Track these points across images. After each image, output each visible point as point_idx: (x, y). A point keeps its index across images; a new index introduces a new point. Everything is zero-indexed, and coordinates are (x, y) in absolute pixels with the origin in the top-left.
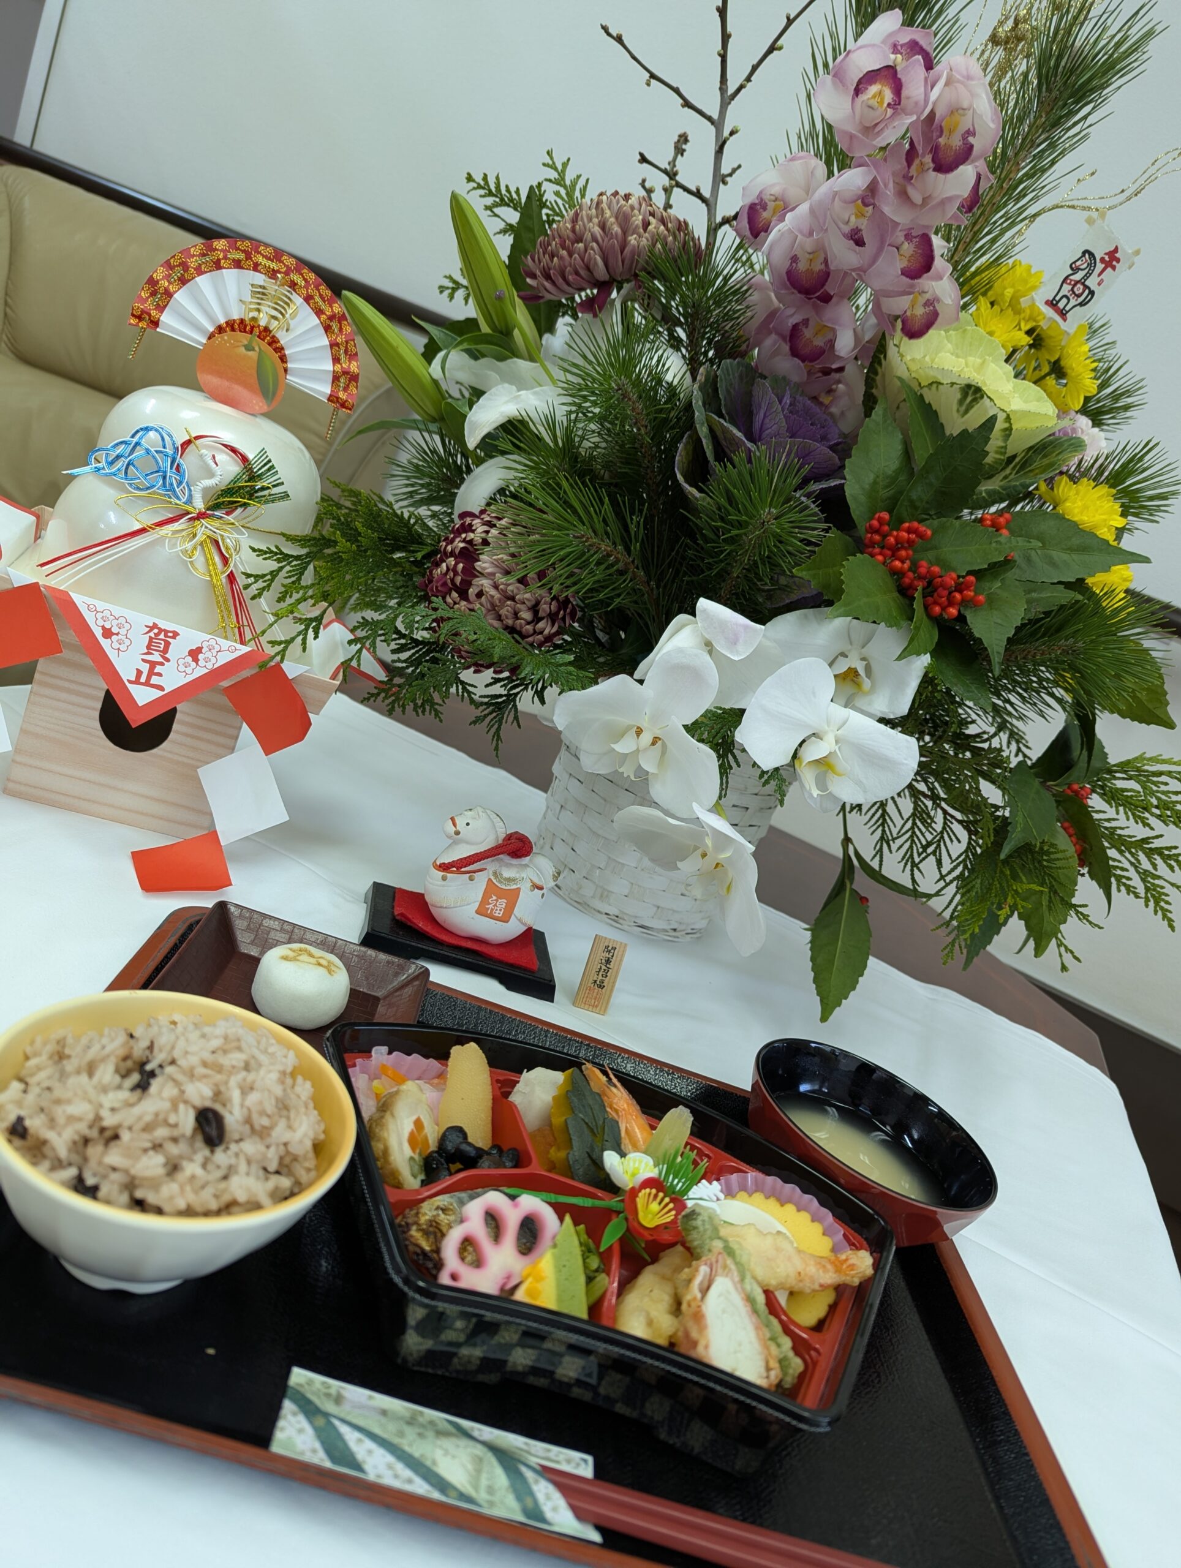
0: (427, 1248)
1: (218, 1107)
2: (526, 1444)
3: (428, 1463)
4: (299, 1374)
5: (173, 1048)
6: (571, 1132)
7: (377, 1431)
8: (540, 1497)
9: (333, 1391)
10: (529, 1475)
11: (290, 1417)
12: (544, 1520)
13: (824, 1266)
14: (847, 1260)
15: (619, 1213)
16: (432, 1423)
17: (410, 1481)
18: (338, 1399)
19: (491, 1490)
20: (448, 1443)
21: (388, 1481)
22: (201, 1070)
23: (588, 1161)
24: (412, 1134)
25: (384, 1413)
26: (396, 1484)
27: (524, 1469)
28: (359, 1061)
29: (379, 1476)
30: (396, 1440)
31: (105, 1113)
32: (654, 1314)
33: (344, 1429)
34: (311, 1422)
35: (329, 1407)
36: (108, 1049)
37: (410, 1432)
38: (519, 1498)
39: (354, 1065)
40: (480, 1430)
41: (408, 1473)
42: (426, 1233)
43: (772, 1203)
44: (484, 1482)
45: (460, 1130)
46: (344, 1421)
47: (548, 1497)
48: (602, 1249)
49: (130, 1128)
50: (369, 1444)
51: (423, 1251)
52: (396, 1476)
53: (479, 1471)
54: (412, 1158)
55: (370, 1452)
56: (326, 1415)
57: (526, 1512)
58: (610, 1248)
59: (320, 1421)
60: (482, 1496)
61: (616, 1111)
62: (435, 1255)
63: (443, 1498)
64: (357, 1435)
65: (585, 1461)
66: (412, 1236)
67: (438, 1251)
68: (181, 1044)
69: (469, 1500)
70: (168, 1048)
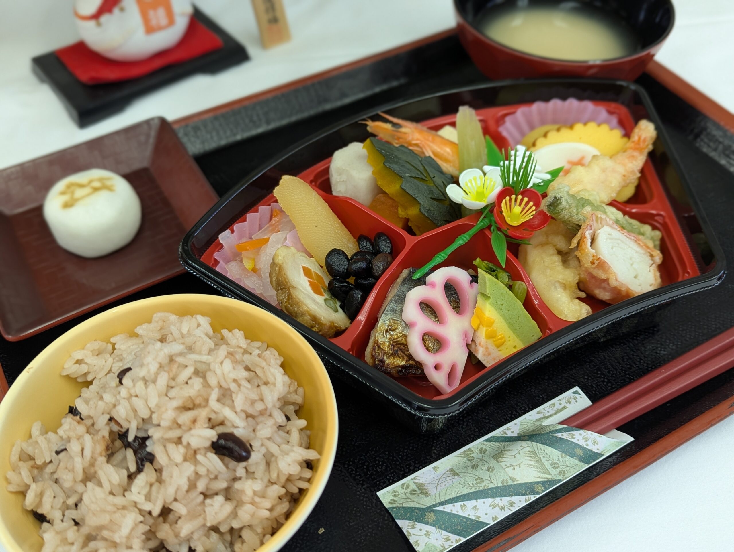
0: (403, 363)
1: (221, 430)
2: (538, 413)
3: (510, 483)
4: (384, 494)
5: (135, 411)
6: (411, 193)
7: (466, 491)
8: (582, 443)
9: (413, 487)
10: (565, 435)
11: (412, 531)
12: (597, 455)
13: (633, 157)
14: (639, 138)
15: (489, 227)
16: (482, 451)
17: (512, 504)
18: (422, 490)
19: (555, 465)
20: (507, 459)
21: (502, 515)
22: (185, 418)
23: (435, 203)
24: (312, 285)
25: (453, 473)
26: (508, 513)
27: (559, 435)
28: (216, 255)
29: (494, 519)
30: (481, 487)
31: (147, 507)
32: (560, 277)
33: (448, 508)
34: (427, 523)
35: (425, 502)
36: (88, 453)
37: (481, 472)
38: (572, 456)
39: (217, 262)
40: (508, 429)
41: (506, 500)
42: (395, 354)
43: (565, 132)
44: (547, 465)
45: (334, 252)
46: (442, 504)
47: (586, 439)
48: (504, 267)
49: (176, 500)
50: (470, 504)
51: (403, 367)
52: (502, 509)
53: (539, 461)
54: (326, 300)
55: (475, 508)
56: (430, 509)
57: (583, 460)
58: (507, 259)
59: (431, 517)
60: (554, 474)
61: (417, 145)
62: (411, 362)
63: (538, 496)
64: (458, 505)
65: (576, 392)
66: (388, 365)
67: (410, 357)
68: (138, 403)
69: (551, 482)
70: (132, 414)
